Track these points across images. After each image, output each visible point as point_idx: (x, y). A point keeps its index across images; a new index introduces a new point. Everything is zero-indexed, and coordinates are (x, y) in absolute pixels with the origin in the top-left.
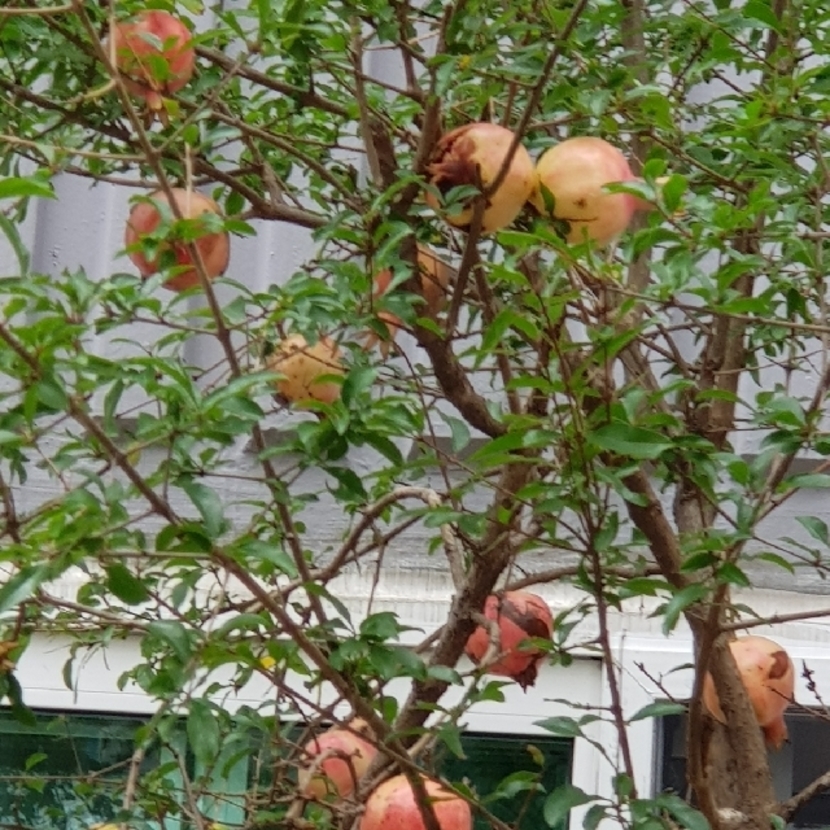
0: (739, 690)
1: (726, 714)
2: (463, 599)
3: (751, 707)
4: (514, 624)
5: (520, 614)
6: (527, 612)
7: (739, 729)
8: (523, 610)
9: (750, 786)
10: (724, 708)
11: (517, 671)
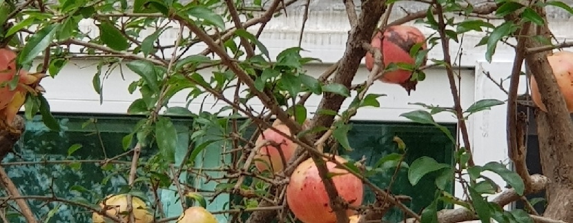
0: (555, 89)
1: (546, 106)
2: (355, 35)
3: (564, 100)
4: (399, 48)
5: (404, 40)
6: (408, 39)
7: (555, 116)
8: (406, 39)
9: (564, 155)
10: (545, 102)
11: (403, 81)
